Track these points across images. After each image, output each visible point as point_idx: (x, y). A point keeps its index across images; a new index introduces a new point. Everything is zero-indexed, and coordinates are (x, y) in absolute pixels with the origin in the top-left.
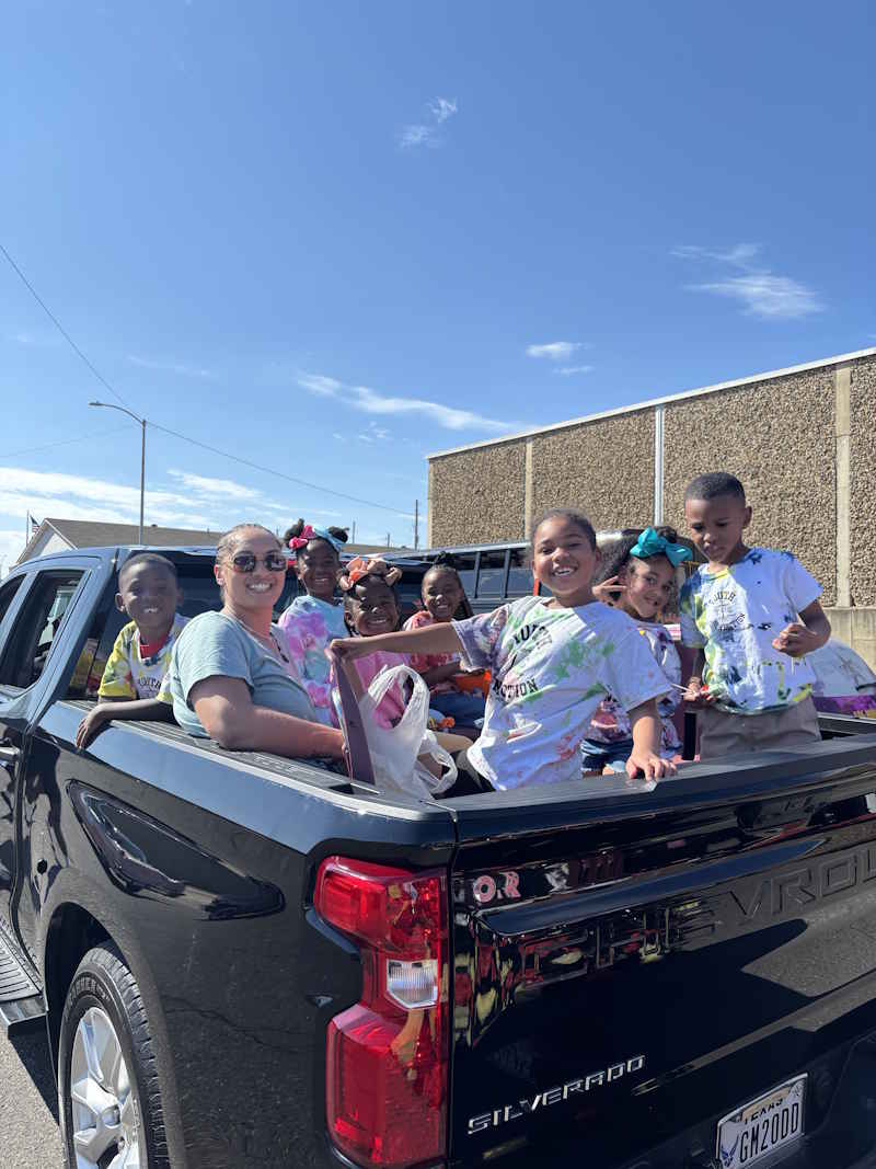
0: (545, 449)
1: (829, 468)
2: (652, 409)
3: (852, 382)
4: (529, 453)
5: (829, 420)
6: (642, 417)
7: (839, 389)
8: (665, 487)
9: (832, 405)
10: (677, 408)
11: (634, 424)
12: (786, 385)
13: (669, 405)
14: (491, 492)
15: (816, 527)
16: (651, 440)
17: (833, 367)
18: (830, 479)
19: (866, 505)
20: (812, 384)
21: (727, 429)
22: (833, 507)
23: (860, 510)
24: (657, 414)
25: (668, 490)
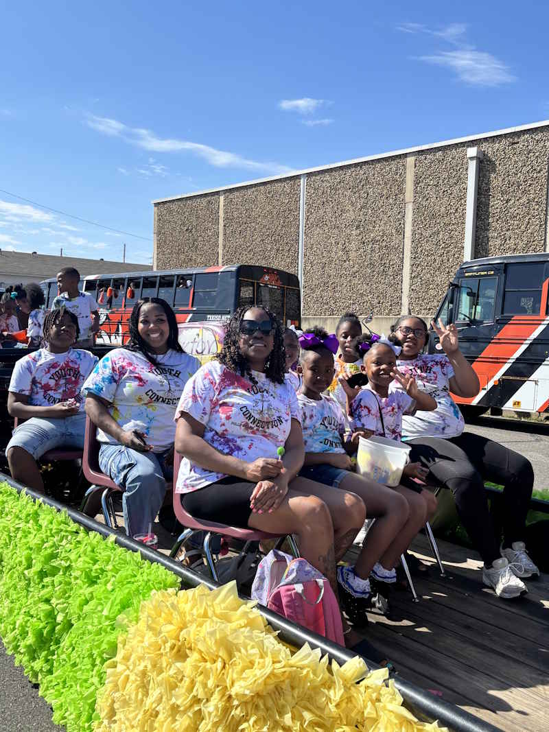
0: (231, 201)
1: (400, 224)
2: (298, 177)
3: (416, 166)
4: (222, 203)
5: (402, 191)
6: (292, 182)
7: (407, 171)
8: (305, 232)
9: (403, 181)
10: (314, 177)
11: (287, 187)
12: (378, 165)
13: (309, 175)
14: (197, 231)
15: (391, 263)
16: (298, 199)
17: (405, 155)
18: (400, 231)
19: (420, 249)
20: (393, 165)
21: (343, 194)
22: (401, 250)
23: (416, 253)
24: (302, 181)
25: (306, 235)
